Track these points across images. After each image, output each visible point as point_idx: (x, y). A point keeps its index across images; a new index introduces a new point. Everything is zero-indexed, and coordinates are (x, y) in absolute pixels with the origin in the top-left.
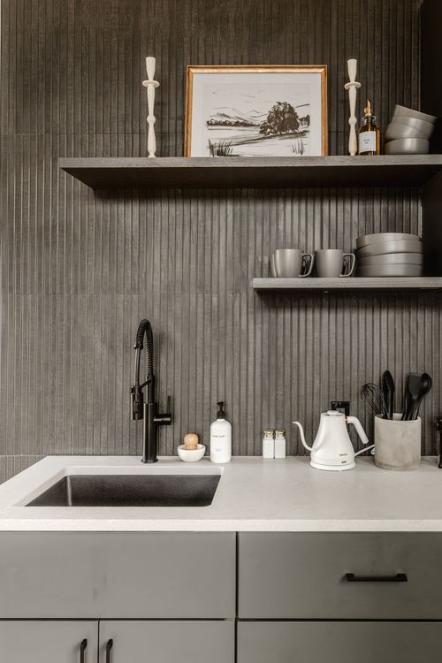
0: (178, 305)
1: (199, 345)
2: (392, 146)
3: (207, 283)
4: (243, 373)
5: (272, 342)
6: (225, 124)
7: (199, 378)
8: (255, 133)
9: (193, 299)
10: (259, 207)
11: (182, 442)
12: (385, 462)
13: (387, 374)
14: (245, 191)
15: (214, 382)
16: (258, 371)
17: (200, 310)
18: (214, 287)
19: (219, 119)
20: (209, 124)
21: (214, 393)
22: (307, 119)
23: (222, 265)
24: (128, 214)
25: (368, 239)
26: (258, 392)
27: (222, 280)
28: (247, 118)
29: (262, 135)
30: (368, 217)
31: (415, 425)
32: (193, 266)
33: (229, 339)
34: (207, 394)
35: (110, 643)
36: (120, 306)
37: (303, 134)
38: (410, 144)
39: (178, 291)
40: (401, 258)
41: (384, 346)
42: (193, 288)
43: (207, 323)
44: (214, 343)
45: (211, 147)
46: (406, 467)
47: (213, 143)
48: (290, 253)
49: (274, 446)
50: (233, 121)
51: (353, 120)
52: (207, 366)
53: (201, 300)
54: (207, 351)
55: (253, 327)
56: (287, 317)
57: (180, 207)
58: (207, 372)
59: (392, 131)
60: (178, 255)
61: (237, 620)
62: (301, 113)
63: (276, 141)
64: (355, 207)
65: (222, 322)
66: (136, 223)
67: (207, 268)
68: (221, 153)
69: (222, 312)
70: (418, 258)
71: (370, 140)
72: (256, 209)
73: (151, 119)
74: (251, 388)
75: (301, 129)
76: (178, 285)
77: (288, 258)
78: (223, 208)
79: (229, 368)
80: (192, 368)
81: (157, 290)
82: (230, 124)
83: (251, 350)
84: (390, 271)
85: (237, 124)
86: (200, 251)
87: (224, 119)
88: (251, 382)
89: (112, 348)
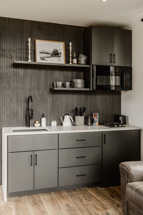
0: (32, 93)
1: (37, 101)
2: (79, 62)
3: (39, 87)
4: (47, 108)
5: (53, 101)
6: (43, 53)
7: (37, 109)
8: (50, 55)
9: (36, 91)
10: (50, 71)
11: (35, 123)
12: (77, 125)
13: (76, 108)
14: (47, 68)
15: (41, 110)
16: (50, 107)
17: (37, 94)
18: (40, 89)
19: (42, 52)
20: (40, 53)
21: (41, 112)
22: (61, 53)
23: (42, 84)
24: (21, 71)
25: (74, 80)
26: (50, 112)
27: (42, 87)
28: (48, 52)
29: (51, 56)
30: (72, 75)
31: (83, 117)
32: (36, 84)
33: (44, 100)
34: (39, 113)
35: (36, 155)
36: (19, 92)
37: (60, 56)
38: (83, 62)
39: (32, 90)
40: (81, 84)
41: (76, 102)
42: (36, 89)
43: (39, 97)
44: (41, 101)
45: (41, 58)
46: (82, 125)
47: (41, 57)
48: (60, 83)
49: (54, 123)
50: (45, 52)
51: (71, 55)
52: (39, 106)
53: (37, 91)
54: (39, 103)
55: (49, 98)
56: (56, 96)
57: (33, 70)
58: (39, 108)
59: (79, 59)
60: (32, 81)
61: (59, 149)
62: (59, 52)
63: (54, 57)
64: (70, 72)
65: (42, 97)
66: (23, 73)
67: (39, 84)
68: (43, 59)
69: (42, 94)
70: (83, 84)
71: (75, 61)
72: (49, 72)
73: (30, 52)
74: (48, 111)
75: (59, 55)
76: (32, 88)
77: (60, 84)
78: (42, 71)
79: (44, 107)
80: (36, 107)
81: (27, 89)
82: (45, 53)
83: (49, 103)
84: (79, 87)
85: (46, 53)
86: (37, 81)
87: (43, 52)
88: (48, 110)
89: (17, 102)
